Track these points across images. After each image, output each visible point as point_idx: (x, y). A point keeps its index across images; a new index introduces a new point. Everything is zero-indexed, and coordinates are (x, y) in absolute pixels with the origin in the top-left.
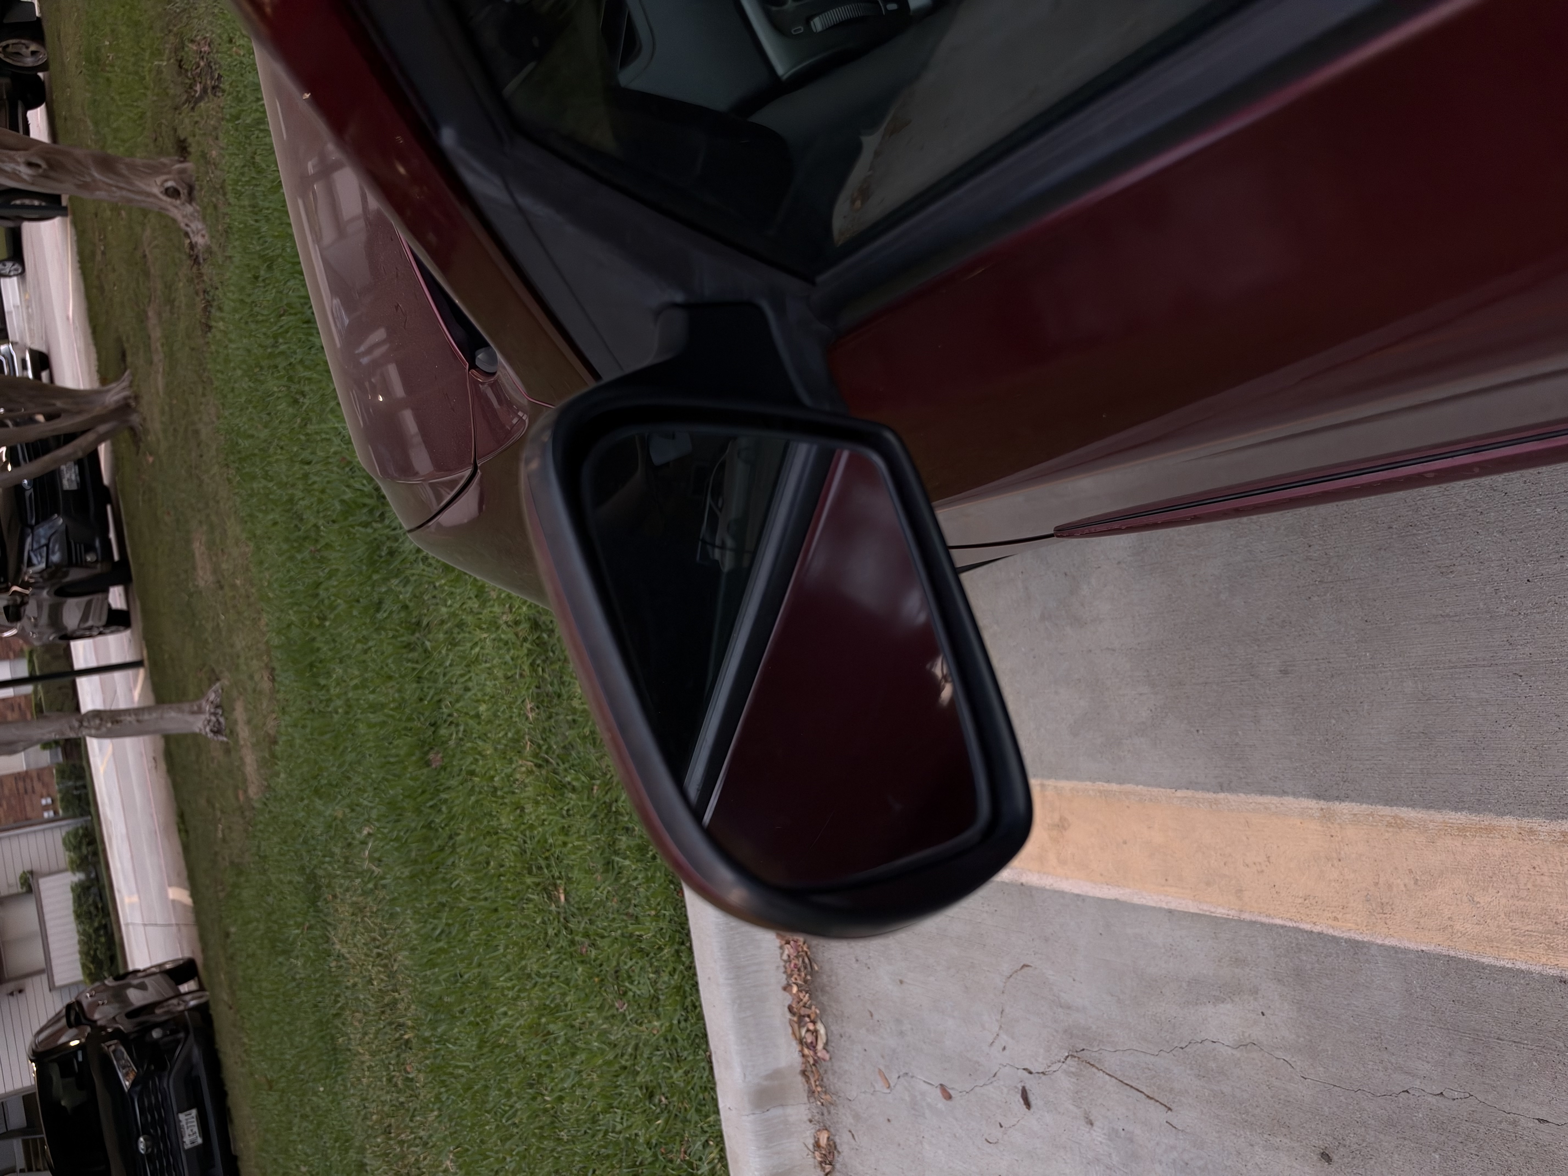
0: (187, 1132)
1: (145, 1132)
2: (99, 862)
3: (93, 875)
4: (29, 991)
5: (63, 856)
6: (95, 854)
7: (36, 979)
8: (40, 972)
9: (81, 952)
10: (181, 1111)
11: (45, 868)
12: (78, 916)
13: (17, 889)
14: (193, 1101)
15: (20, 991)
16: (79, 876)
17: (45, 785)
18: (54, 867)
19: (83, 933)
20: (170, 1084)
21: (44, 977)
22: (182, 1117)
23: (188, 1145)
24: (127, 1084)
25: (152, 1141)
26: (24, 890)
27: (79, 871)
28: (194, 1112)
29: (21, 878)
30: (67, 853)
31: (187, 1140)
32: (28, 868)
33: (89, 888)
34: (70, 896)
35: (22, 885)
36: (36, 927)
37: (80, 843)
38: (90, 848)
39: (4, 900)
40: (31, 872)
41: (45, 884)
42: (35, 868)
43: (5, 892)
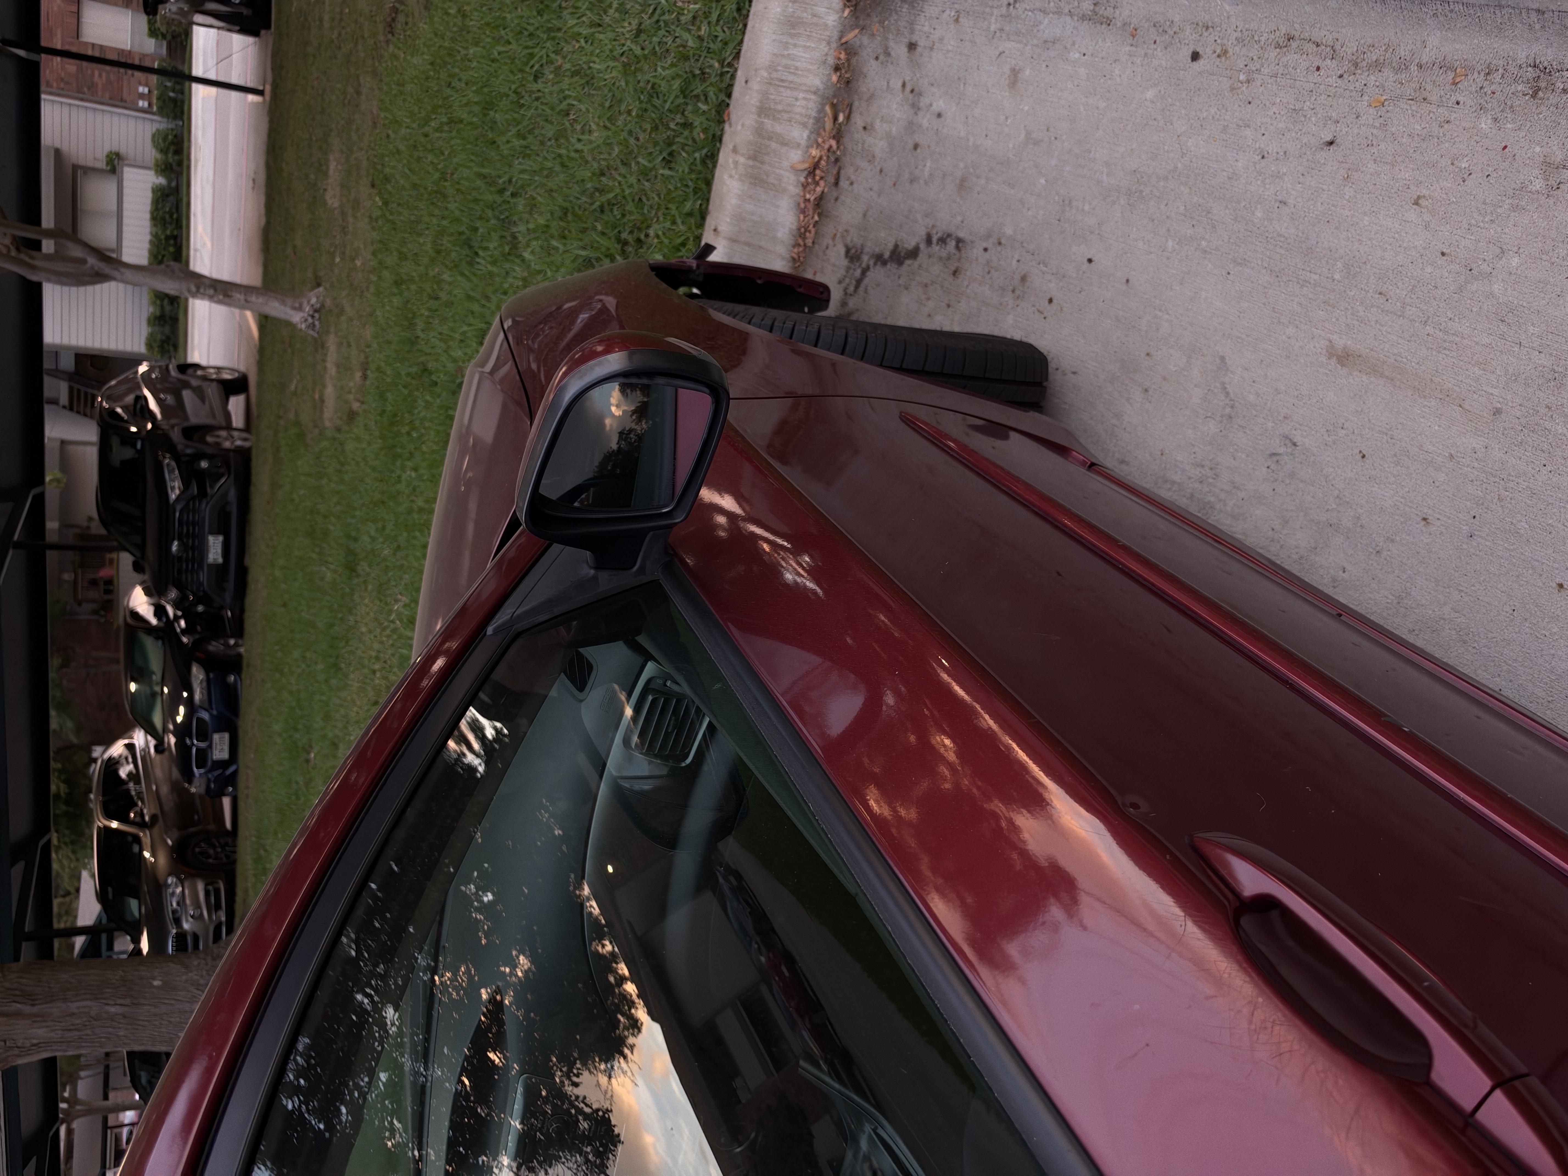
0: (213, 551)
1: (180, 540)
2: (182, 173)
3: (174, 184)
5: (151, 154)
6: (180, 163)
10: (212, 533)
11: (131, 158)
12: (154, 218)
13: (102, 165)
14: (222, 529)
16: (162, 181)
18: (140, 160)
19: (155, 236)
20: (207, 510)
22: (211, 539)
23: (210, 561)
24: (173, 496)
25: (183, 545)
26: (109, 168)
27: (161, 175)
28: (221, 538)
29: (107, 156)
30: (154, 151)
31: (211, 556)
32: (115, 148)
33: (168, 196)
34: (149, 195)
35: (107, 164)
36: (115, 208)
37: (168, 148)
38: (176, 158)
39: (88, 170)
40: (118, 155)
41: (130, 175)
42: (123, 151)
43: (90, 163)
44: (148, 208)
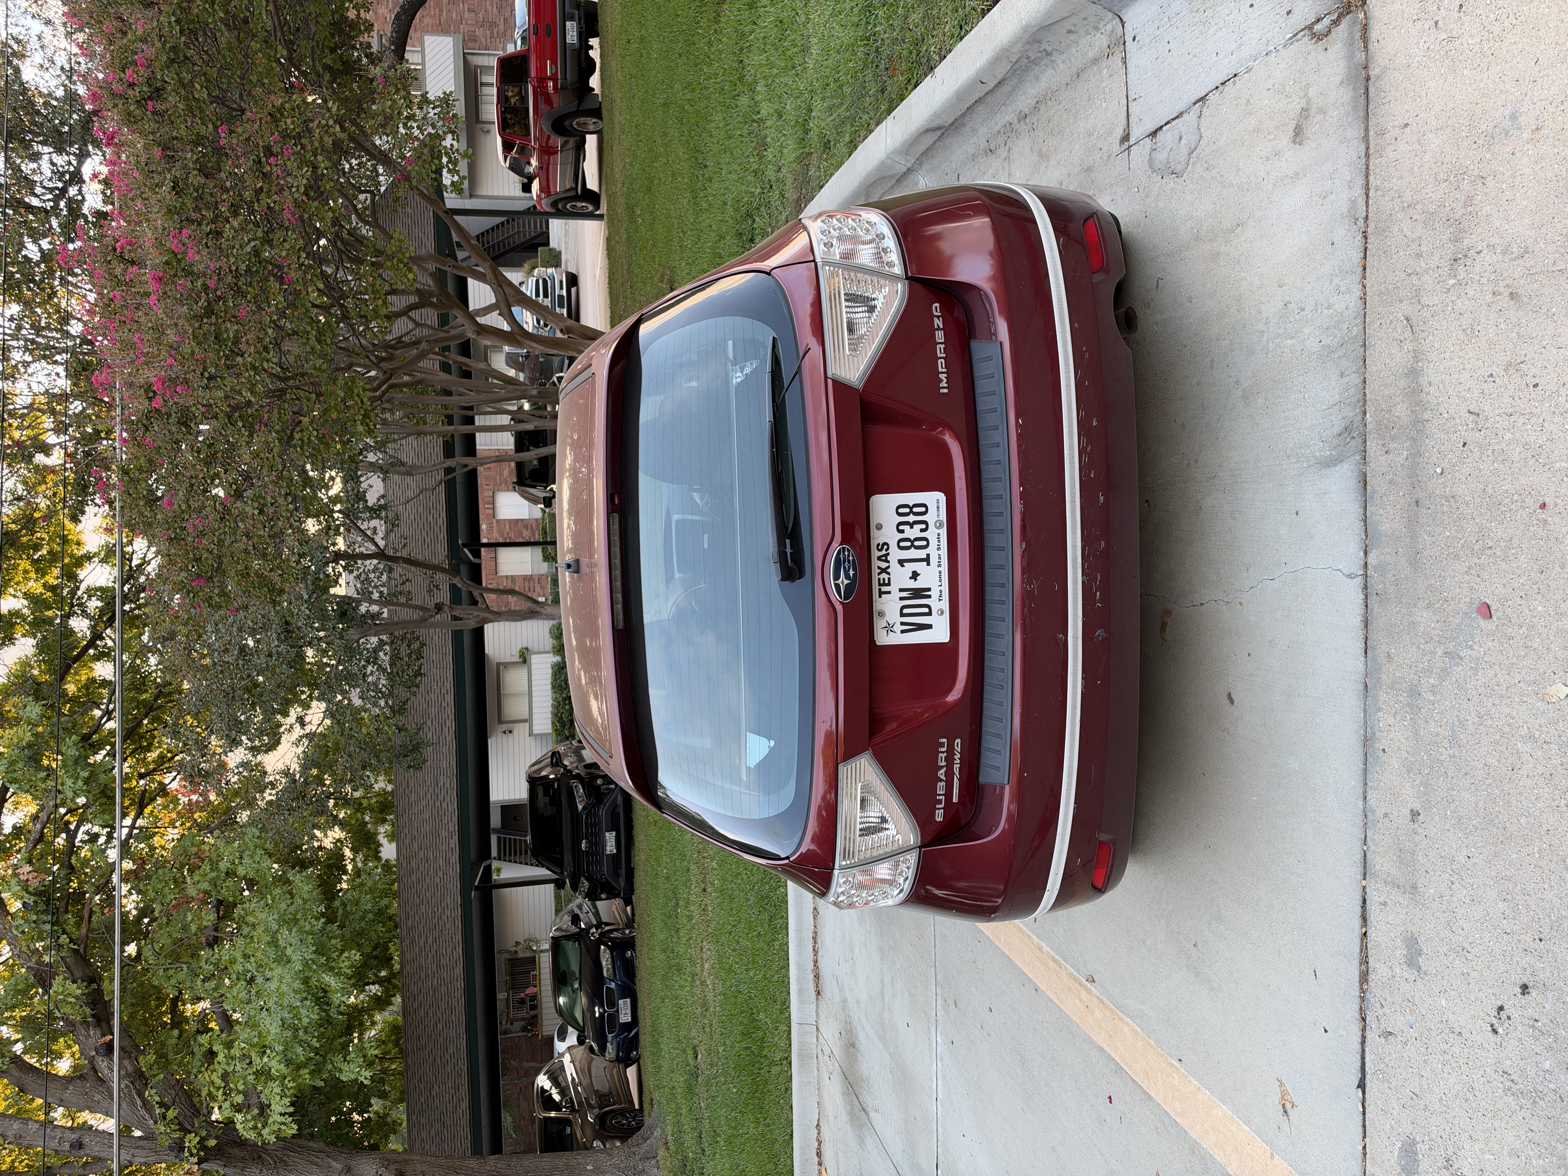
0: (609, 844)
1: (586, 838)
4: (515, 732)
5: (548, 642)
7: (522, 725)
8: (525, 721)
9: (552, 713)
10: (608, 830)
11: (536, 650)
12: (553, 687)
13: (517, 659)
14: (614, 827)
15: (510, 732)
16: (557, 659)
17: (542, 587)
18: (542, 649)
19: (555, 699)
20: (603, 812)
21: (527, 724)
22: (607, 834)
23: (608, 852)
24: (580, 807)
25: (590, 844)
26: (521, 660)
27: (554, 655)
28: (614, 833)
29: (520, 652)
31: (608, 848)
32: (525, 645)
34: (550, 671)
35: (520, 656)
36: (526, 688)
39: (507, 665)
40: (527, 649)
41: (535, 659)
42: (530, 647)
43: (509, 659)
44: (549, 681)
